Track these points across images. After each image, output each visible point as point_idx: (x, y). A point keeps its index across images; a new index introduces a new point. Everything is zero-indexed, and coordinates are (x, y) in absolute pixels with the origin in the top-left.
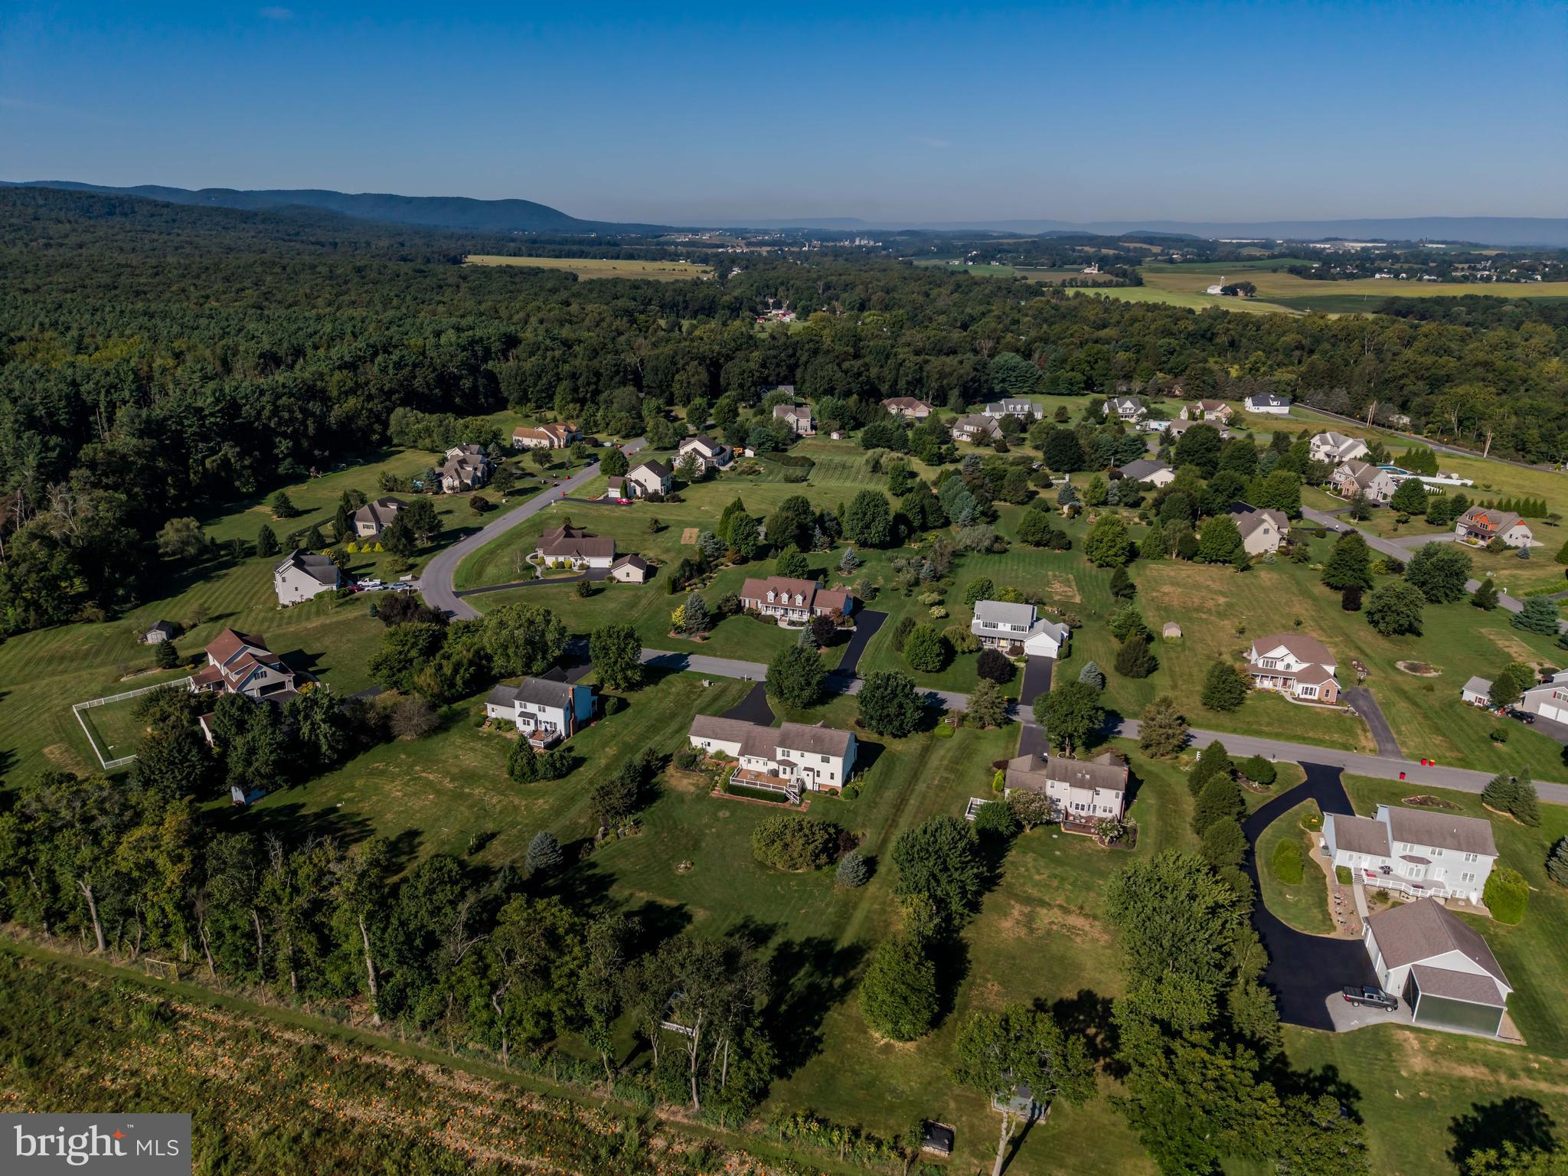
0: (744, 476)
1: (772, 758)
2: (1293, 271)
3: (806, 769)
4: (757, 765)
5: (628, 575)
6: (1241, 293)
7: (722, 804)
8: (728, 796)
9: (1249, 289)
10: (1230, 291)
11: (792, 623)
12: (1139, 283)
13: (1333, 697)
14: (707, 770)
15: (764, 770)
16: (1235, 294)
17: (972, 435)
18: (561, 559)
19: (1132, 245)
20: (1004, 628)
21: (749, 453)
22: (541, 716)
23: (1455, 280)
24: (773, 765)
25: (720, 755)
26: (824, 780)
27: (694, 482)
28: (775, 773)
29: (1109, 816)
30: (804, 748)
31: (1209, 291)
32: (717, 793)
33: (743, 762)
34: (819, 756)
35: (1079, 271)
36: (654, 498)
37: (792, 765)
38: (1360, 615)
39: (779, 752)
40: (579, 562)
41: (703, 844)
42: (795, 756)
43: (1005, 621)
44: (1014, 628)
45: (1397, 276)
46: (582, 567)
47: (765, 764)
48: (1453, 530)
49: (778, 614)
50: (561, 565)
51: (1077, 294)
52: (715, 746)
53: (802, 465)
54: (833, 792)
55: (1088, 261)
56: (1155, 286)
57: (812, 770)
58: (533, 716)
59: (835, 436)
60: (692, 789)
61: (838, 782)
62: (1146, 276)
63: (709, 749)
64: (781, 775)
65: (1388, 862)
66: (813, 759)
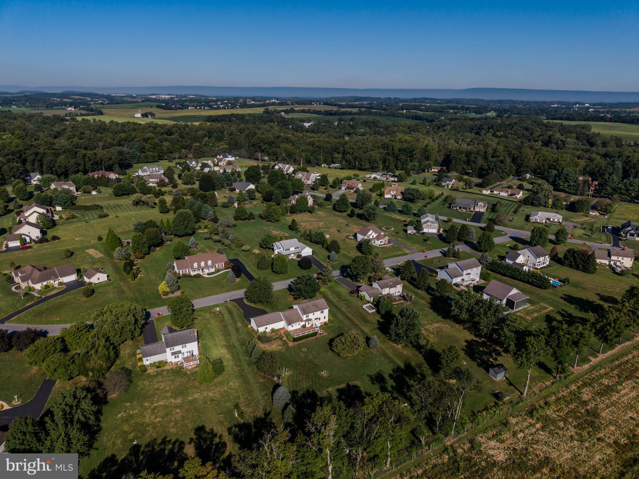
0: (71, 220)
1: (302, 321)
2: (158, 107)
3: (316, 319)
4: (297, 326)
5: (99, 279)
6: (150, 116)
7: (299, 347)
8: (296, 343)
9: (153, 115)
10: (145, 115)
11: (208, 274)
12: (101, 114)
13: (387, 242)
14: (276, 338)
15: (299, 327)
16: (147, 117)
17: (157, 183)
18: (45, 283)
19: (76, 97)
20: (292, 249)
21: (59, 208)
22: (184, 350)
23: (215, 109)
24: (303, 323)
25: (273, 330)
26: (323, 320)
27: (48, 228)
28: (304, 326)
29: (399, 294)
30: (313, 311)
31: (136, 116)
32: (291, 344)
33: (290, 328)
34: (320, 312)
35: (64, 109)
36: (42, 241)
37: (310, 320)
38: (355, 218)
39: (304, 318)
40: (57, 282)
41: (316, 363)
42: (311, 316)
43: (292, 247)
44: (295, 248)
45: (196, 108)
46: (60, 284)
47: (299, 324)
48: (340, 188)
49: (200, 272)
50: (47, 287)
51: (83, 120)
52: (269, 328)
53: (97, 209)
54: (325, 324)
55: (65, 104)
56: (110, 115)
57: (317, 318)
58: (180, 352)
59: (94, 193)
60: (280, 348)
61: (327, 319)
62: (104, 111)
63: (267, 330)
64: (307, 326)
65: (463, 277)
66: (318, 314)
